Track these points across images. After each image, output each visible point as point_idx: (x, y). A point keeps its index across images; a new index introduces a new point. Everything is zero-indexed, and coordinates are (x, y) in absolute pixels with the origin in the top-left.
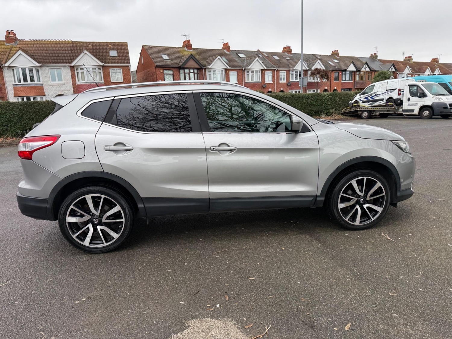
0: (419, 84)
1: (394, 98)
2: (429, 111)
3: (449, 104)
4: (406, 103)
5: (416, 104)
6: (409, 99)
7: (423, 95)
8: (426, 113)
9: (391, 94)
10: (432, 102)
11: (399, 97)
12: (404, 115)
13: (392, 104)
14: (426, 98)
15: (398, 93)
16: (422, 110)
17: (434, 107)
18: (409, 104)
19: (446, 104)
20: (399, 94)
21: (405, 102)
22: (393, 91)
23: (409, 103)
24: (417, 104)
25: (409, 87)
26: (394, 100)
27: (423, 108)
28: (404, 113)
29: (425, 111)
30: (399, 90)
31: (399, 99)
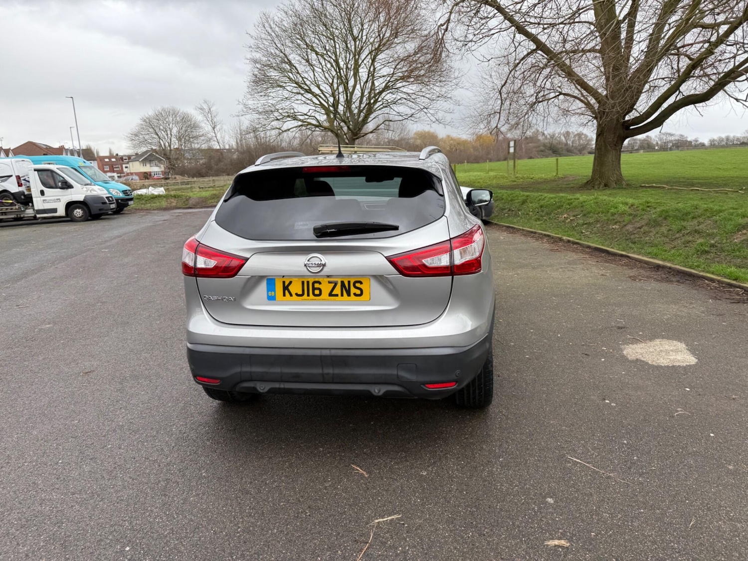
0: (53, 167)
1: (12, 192)
2: (83, 209)
3: (106, 197)
4: (39, 199)
5: (57, 199)
6: (42, 193)
7: (66, 186)
8: (78, 212)
9: (3, 184)
10: (84, 196)
11: (21, 189)
12: (39, 218)
13: (11, 201)
14: (72, 189)
15: (18, 183)
16: (70, 209)
17: (89, 203)
18: (44, 200)
19: (102, 198)
20: (20, 185)
21: (36, 197)
22: (6, 180)
23: (43, 198)
24: (59, 199)
25: (36, 172)
26: (13, 194)
27: (71, 206)
28: (38, 216)
29: (76, 209)
30: (18, 178)
31: (22, 193)
